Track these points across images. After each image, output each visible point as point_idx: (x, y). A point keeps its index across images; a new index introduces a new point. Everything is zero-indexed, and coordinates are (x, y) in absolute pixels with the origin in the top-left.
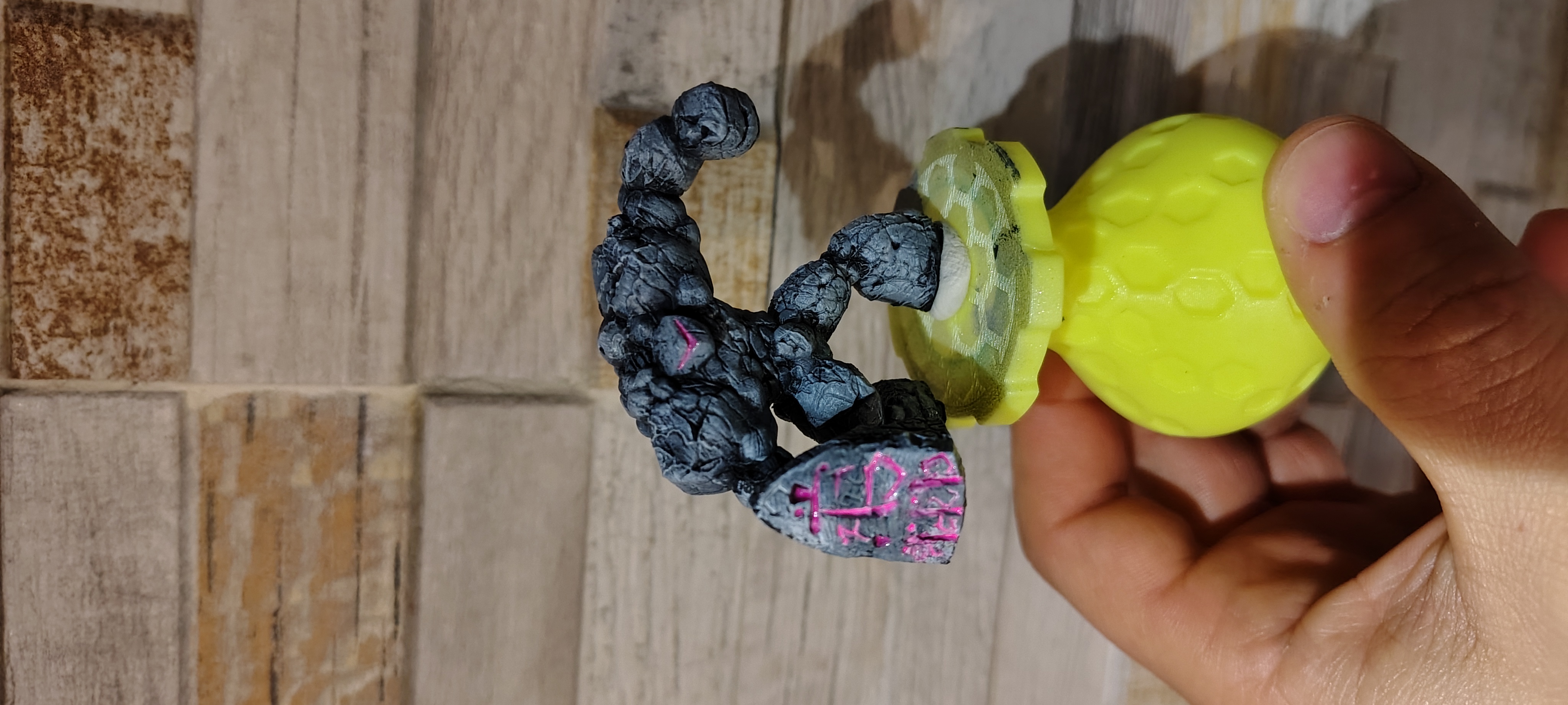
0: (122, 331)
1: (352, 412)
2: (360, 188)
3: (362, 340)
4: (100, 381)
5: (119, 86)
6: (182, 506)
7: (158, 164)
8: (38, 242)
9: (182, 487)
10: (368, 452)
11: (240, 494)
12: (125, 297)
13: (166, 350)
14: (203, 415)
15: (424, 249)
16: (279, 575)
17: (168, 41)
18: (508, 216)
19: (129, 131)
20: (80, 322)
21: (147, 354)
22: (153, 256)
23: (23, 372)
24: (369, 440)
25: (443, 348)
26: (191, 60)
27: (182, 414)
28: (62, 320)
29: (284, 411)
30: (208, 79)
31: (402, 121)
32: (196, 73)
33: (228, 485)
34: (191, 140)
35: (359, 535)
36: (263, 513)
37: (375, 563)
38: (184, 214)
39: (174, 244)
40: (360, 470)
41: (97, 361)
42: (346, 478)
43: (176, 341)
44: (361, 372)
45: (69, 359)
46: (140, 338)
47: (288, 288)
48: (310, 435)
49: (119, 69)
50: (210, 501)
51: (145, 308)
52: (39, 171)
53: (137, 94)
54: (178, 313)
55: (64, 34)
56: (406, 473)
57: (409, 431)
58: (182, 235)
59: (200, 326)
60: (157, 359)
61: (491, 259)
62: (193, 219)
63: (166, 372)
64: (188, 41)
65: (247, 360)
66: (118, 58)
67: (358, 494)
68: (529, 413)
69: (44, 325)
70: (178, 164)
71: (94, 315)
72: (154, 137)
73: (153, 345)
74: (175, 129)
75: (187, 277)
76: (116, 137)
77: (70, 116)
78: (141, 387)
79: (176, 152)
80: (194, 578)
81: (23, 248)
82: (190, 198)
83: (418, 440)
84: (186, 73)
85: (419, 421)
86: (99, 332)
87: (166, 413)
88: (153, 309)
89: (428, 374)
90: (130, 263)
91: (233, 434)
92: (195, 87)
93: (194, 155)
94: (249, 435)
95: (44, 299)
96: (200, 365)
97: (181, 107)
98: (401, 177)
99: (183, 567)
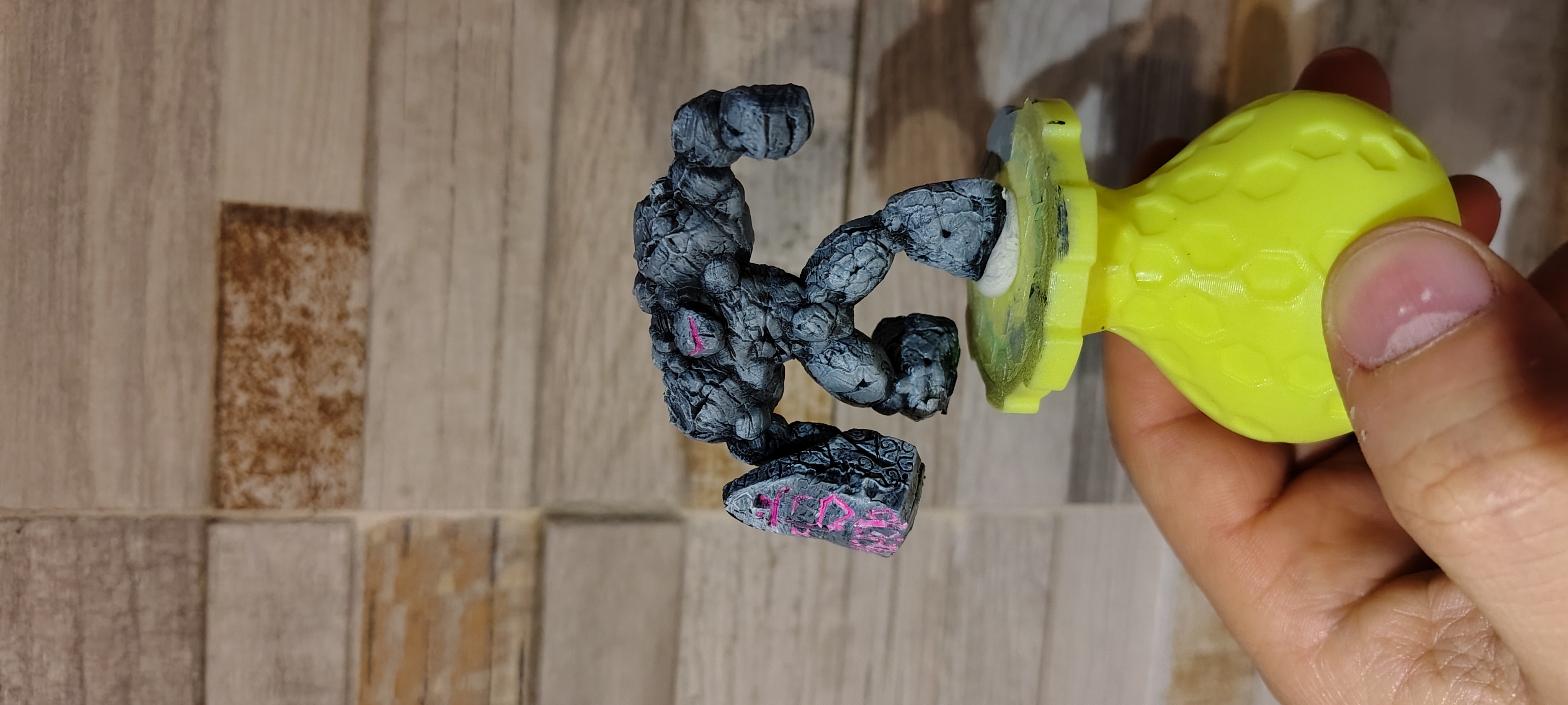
0: (306, 470)
1: (487, 531)
2: (498, 348)
3: (498, 473)
4: (287, 511)
5: (309, 272)
6: (349, 613)
7: (339, 334)
8: (242, 399)
9: (350, 597)
10: (499, 564)
11: (397, 600)
12: (310, 441)
13: (341, 484)
14: (368, 536)
15: (547, 396)
16: (426, 670)
17: (348, 235)
18: (615, 366)
19: (315, 308)
20: (273, 462)
21: (327, 488)
22: (334, 407)
23: (228, 504)
24: (500, 554)
25: (561, 478)
26: (366, 249)
27: (352, 537)
28: (258, 462)
29: (432, 531)
30: (380, 263)
31: (532, 292)
32: (371, 261)
33: (387, 594)
34: (366, 313)
35: (491, 633)
36: (414, 617)
37: (503, 659)
38: (359, 373)
39: (350, 398)
40: (493, 578)
41: (286, 494)
42: (480, 587)
43: (349, 476)
44: (496, 498)
45: (263, 493)
46: (321, 475)
47: (441, 431)
48: (454, 551)
49: (309, 259)
50: (371, 608)
51: (326, 451)
52: (244, 342)
53: (323, 276)
54: (351, 454)
55: (267, 232)
56: (530, 581)
57: (532, 547)
58: (357, 389)
59: (371, 463)
60: (334, 492)
61: (601, 401)
62: (366, 379)
63: (341, 502)
64: (364, 234)
65: (406, 491)
66: (307, 249)
67: (490, 600)
68: (631, 532)
69: (245, 465)
70: (354, 333)
71: (285, 456)
72: (336, 311)
73: (333, 481)
74: (354, 304)
75: (361, 424)
76: (305, 313)
77: (270, 298)
78: (321, 514)
79: (354, 324)
80: (357, 673)
81: (230, 404)
82: (364, 360)
83: (540, 555)
84: (362, 259)
85: (541, 539)
86: (287, 471)
87: (339, 536)
88: (333, 451)
89: (549, 499)
90: (314, 414)
91: (392, 552)
92: (369, 272)
93: (368, 325)
94: (405, 553)
95: (245, 445)
96: (369, 495)
97: (358, 288)
98: (530, 337)
99: (348, 665)
